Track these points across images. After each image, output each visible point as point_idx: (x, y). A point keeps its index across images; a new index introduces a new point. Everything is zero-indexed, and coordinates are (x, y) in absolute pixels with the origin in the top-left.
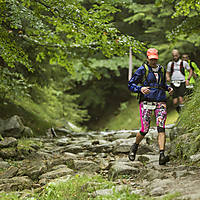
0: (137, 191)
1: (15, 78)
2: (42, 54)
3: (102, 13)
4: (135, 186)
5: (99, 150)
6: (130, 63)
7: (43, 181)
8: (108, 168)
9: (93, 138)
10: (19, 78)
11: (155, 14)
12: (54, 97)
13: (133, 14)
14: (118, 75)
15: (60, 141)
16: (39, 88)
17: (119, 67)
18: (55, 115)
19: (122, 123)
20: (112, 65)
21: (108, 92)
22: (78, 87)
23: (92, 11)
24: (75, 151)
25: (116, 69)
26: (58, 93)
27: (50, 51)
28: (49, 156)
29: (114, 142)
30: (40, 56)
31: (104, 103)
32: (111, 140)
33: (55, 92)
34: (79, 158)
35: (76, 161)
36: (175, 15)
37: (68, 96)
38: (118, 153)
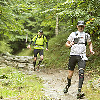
0: (24, 73)
5: (15, 61)
6: (27, 38)
8: (17, 66)
9: (14, 57)
11: (36, 25)
12: (4, 45)
14: (23, 41)
17: (24, 39)
20: (22, 38)
22: (11, 43)
24: (8, 60)
27: (5, 31)
29: (20, 59)
33: (4, 43)
36: (41, 26)
37: (8, 45)
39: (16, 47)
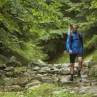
0: (73, 92)
1: (13, 38)
2: (26, 26)
3: (55, 7)
4: (72, 90)
5: (54, 73)
6: (69, 32)
7: (27, 87)
8: (58, 81)
9: (50, 67)
10: (15, 38)
11: (81, 8)
12: (31, 48)
13: (70, 7)
14: (63, 37)
15: (35, 68)
16: (25, 43)
17: (63, 33)
18: (32, 56)
19: (64, 61)
20: (60, 32)
21: (58, 45)
22: (43, 43)
23: (50, 5)
24: (42, 73)
25: (62, 34)
26: (33, 46)
27: (30, 25)
28: (29, 75)
29: (61, 69)
30: (25, 27)
31: (55, 51)
32: (59, 68)
33: (32, 45)
34: (44, 77)
35: (43, 78)
36: (91, 8)
37: (38, 47)
38: (63, 75)
39: (52, 50)
